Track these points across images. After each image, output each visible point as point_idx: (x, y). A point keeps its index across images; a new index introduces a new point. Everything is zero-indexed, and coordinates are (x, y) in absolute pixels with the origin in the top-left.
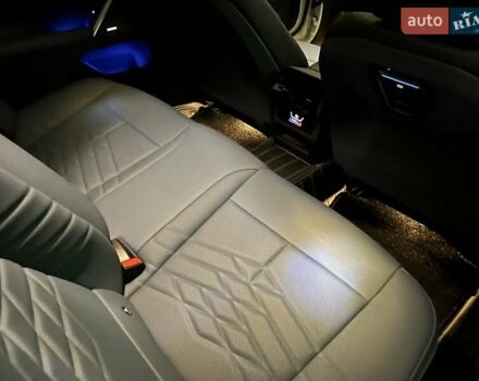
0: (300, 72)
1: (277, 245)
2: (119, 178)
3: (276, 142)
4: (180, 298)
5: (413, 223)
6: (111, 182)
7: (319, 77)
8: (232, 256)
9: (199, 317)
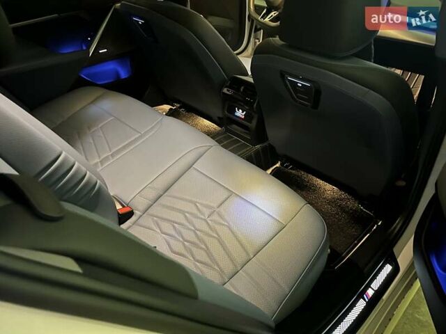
0: (241, 79)
1: (226, 194)
2: (112, 155)
3: (227, 130)
4: (159, 231)
5: (329, 187)
6: (107, 159)
7: (253, 82)
8: (195, 203)
9: (172, 242)
